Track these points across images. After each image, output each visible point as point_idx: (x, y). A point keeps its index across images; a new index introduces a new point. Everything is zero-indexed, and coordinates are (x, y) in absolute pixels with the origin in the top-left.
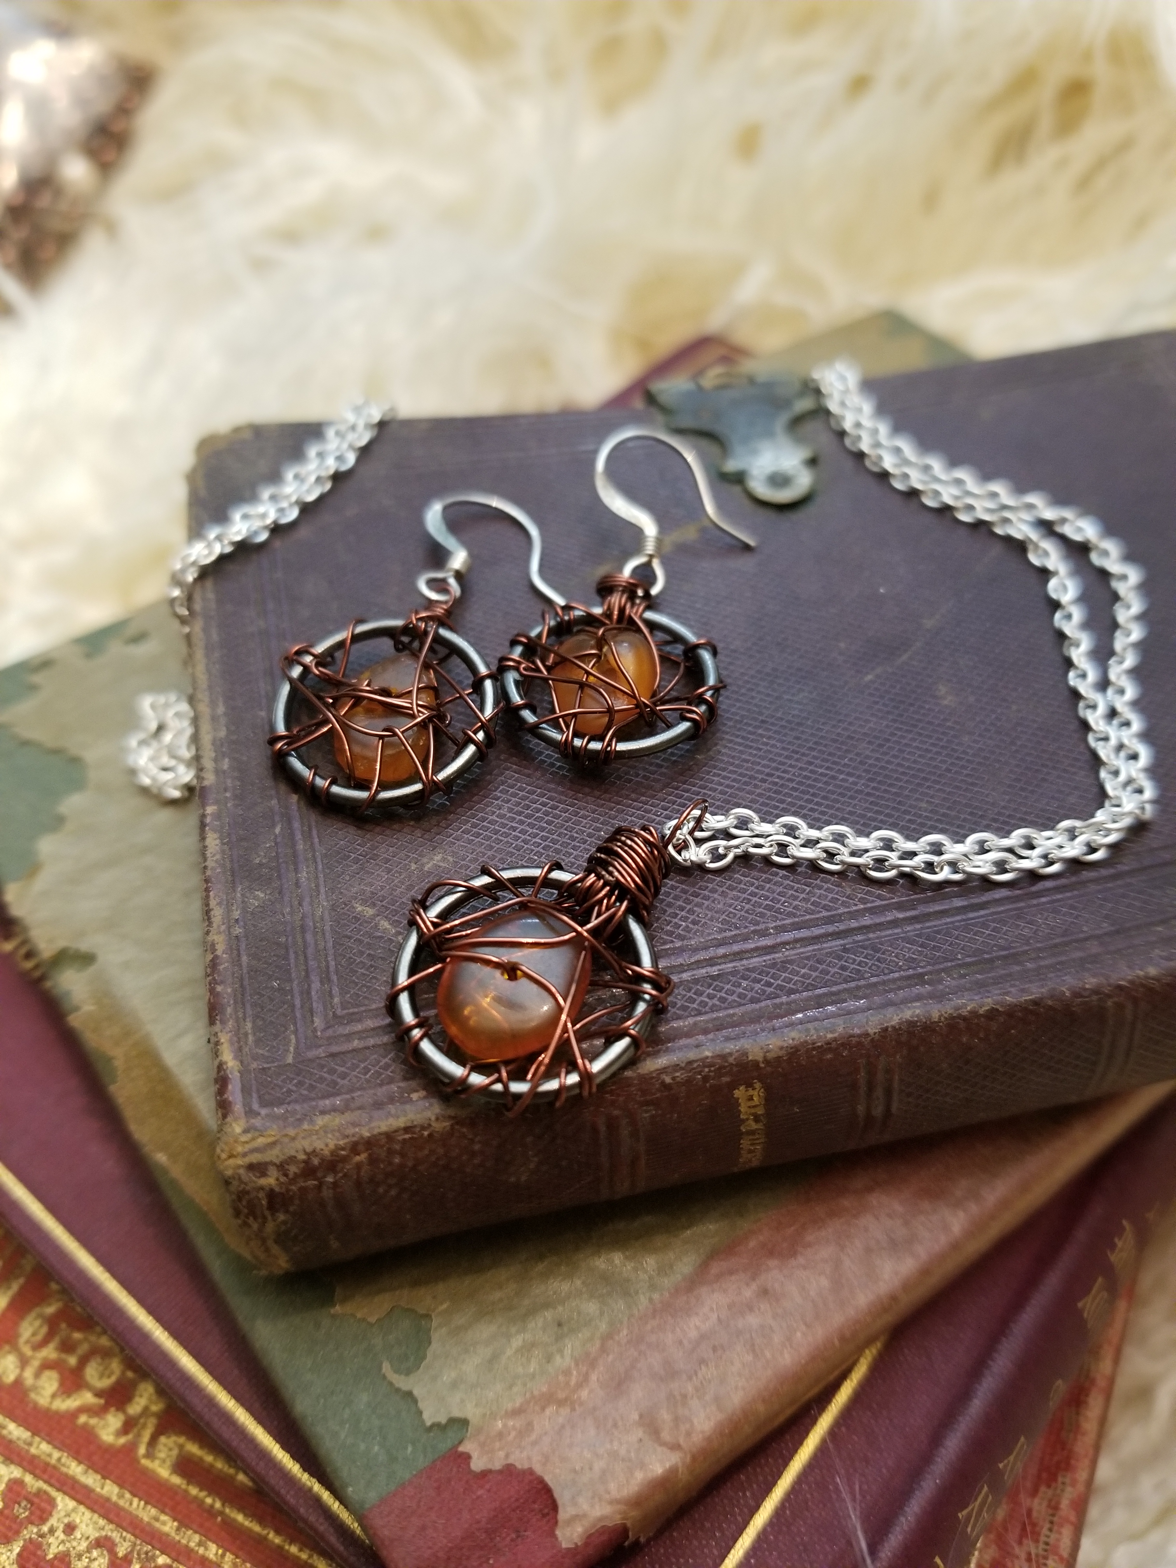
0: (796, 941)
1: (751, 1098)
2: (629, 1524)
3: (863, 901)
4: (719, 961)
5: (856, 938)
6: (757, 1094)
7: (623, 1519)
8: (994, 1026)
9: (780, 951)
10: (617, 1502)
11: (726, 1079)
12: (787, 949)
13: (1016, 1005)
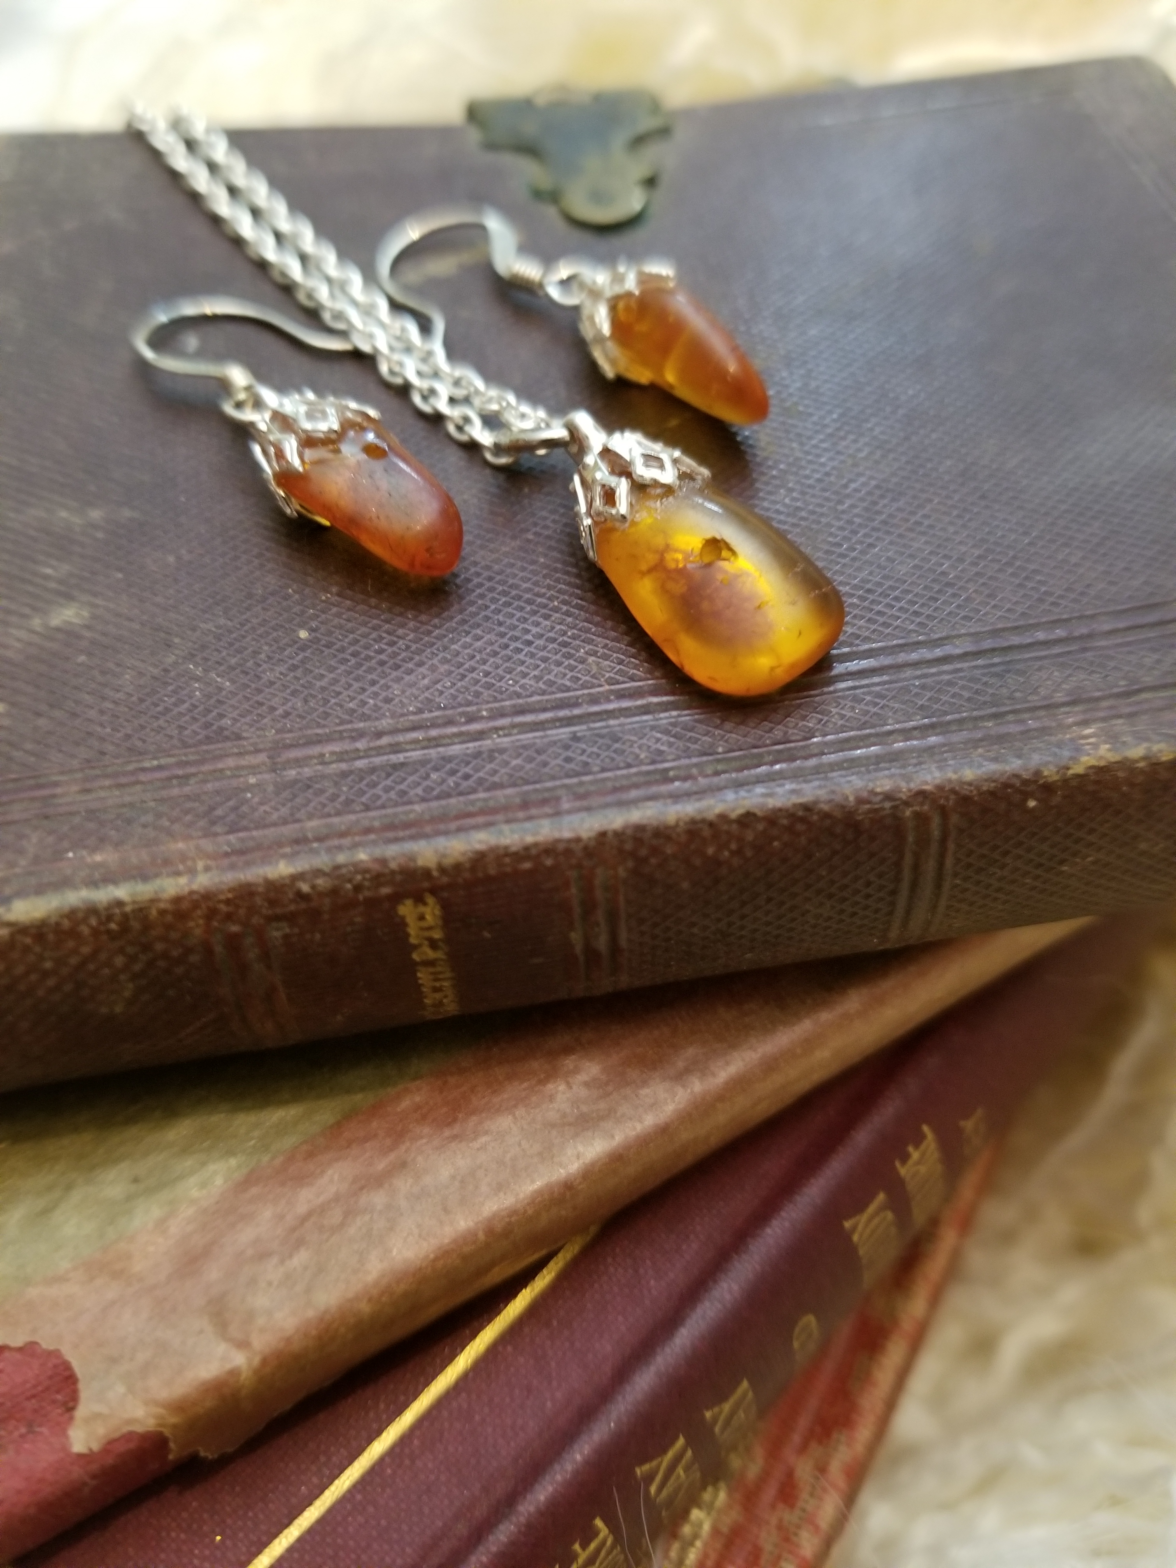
0: (514, 726)
1: (422, 918)
2: (167, 1432)
3: (611, 682)
4: (408, 747)
5: (592, 725)
6: (431, 911)
7: (160, 1425)
8: (750, 836)
9: (490, 738)
10: (156, 1403)
11: (385, 891)
12: (499, 736)
13: (780, 810)
